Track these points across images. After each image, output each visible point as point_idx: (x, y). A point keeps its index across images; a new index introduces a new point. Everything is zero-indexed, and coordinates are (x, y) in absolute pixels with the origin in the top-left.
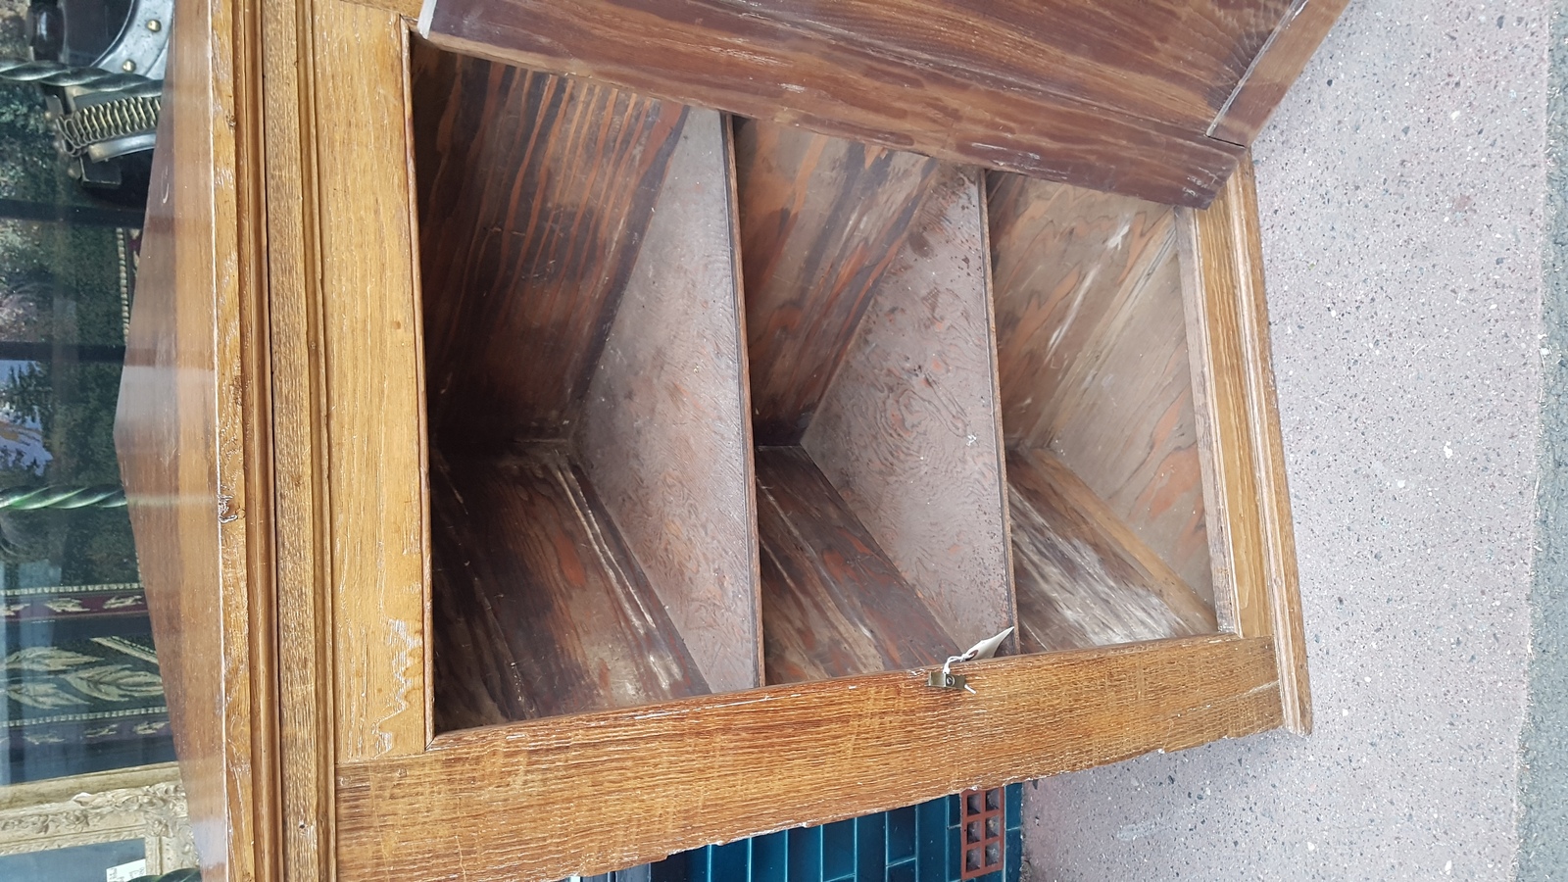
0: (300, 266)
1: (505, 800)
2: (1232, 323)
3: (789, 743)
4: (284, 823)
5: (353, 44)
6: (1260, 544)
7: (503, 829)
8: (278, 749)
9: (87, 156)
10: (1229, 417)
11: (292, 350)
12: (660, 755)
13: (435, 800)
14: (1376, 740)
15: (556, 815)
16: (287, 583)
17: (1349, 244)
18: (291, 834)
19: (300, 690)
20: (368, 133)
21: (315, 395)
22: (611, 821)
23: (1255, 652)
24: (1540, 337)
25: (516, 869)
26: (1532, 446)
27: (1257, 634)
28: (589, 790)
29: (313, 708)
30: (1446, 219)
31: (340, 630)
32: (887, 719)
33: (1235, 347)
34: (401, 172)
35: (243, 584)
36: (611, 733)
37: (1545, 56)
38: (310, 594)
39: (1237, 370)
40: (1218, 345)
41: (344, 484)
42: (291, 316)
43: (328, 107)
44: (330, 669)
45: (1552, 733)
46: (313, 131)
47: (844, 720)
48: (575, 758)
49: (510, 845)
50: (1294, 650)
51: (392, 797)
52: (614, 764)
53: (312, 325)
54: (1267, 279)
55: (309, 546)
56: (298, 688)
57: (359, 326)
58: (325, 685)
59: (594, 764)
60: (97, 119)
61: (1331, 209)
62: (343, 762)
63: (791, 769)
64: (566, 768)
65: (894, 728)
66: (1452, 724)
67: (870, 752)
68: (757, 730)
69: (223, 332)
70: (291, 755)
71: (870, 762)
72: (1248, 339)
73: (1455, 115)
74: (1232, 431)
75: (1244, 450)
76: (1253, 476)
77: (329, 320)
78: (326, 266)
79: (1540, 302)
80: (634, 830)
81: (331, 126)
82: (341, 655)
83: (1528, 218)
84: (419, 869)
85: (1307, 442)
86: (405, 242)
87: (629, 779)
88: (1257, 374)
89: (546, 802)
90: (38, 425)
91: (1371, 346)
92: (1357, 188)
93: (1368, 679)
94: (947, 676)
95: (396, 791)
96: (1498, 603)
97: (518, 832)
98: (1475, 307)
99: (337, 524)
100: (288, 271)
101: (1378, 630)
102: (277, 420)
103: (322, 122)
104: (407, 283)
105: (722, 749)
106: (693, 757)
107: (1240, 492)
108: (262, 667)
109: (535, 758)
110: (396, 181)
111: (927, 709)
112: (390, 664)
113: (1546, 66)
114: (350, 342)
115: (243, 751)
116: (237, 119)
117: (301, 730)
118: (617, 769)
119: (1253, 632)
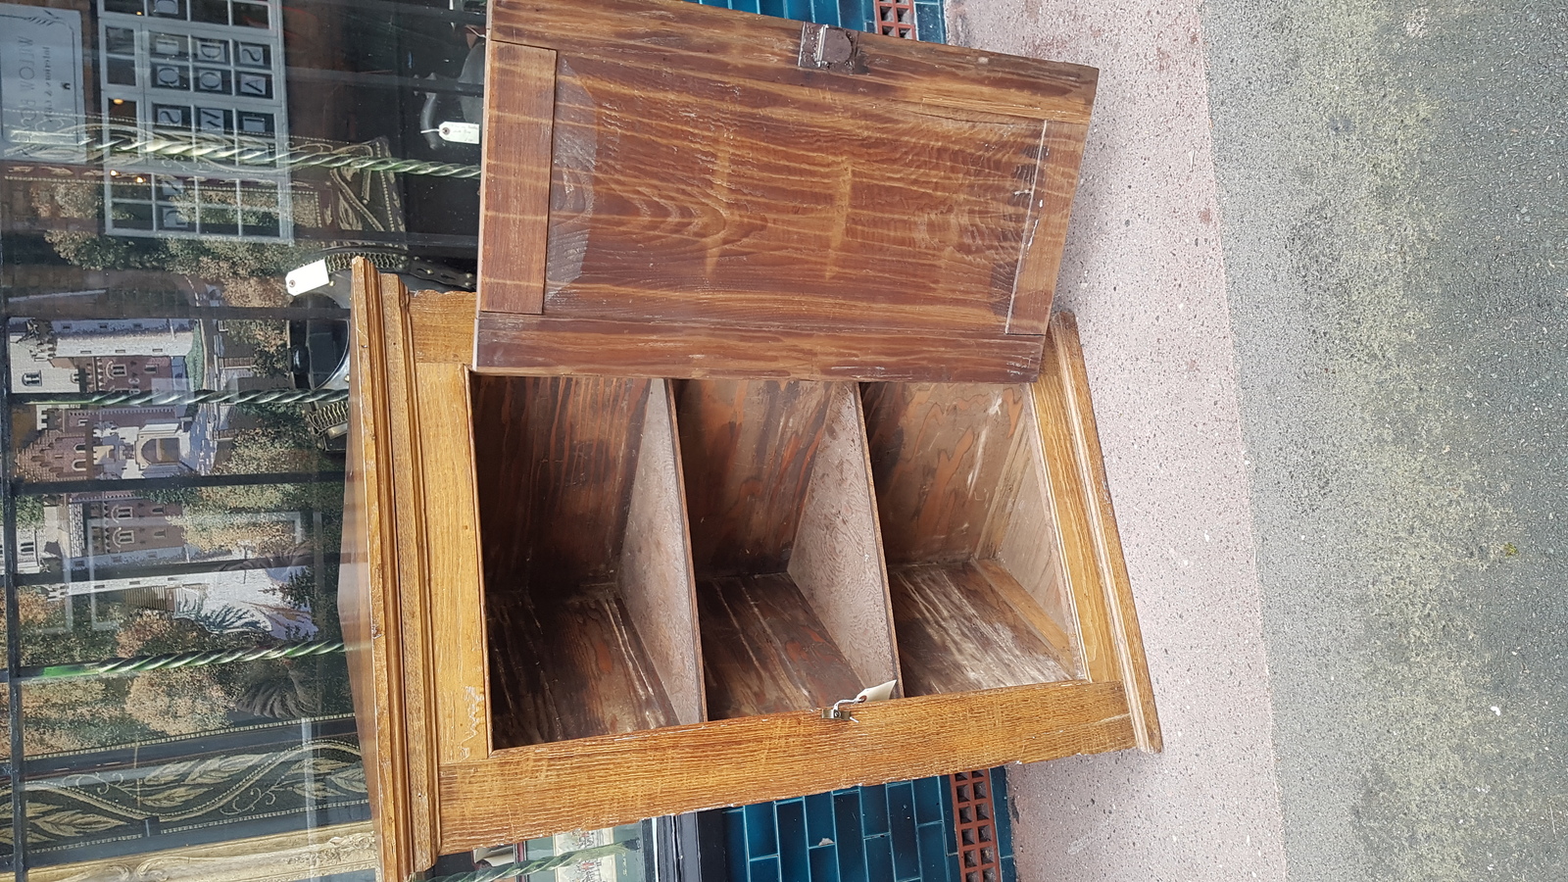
0: (412, 503)
1: (535, 786)
2: (1070, 460)
3: (718, 755)
4: (410, 794)
5: (438, 384)
6: (1105, 614)
7: (534, 802)
8: (406, 755)
9: (327, 435)
10: (1071, 526)
11: (409, 547)
12: (631, 762)
13: (495, 785)
14: (1198, 752)
15: (567, 795)
16: (408, 669)
17: (1137, 397)
18: (414, 799)
19: (417, 724)
20: (448, 429)
21: (421, 570)
23: (1104, 693)
24: (1243, 453)
25: (543, 824)
26: (1249, 529)
27: (1106, 679)
28: (585, 781)
29: (424, 734)
30: (1185, 377)
31: (439, 693)
32: (791, 740)
33: (1074, 476)
34: (467, 447)
35: (385, 669)
36: (599, 749)
37: (1222, 264)
38: (421, 674)
39: (1077, 492)
40: (1058, 475)
41: (439, 615)
42: (408, 530)
43: (426, 419)
44: (433, 714)
45: (1286, 731)
46: (418, 433)
47: (759, 740)
48: (577, 763)
49: (540, 811)
50: (1139, 691)
51: (470, 783)
52: (601, 767)
53: (419, 533)
54: (1098, 426)
55: (420, 648)
56: (416, 724)
57: (445, 530)
58: (431, 722)
59: (589, 766)
60: (331, 412)
61: (1126, 374)
62: (442, 764)
63: (721, 771)
64: (572, 768)
65: (797, 745)
66: (1236, 733)
67: (778, 760)
68: (697, 747)
69: (372, 543)
70: (413, 758)
71: (778, 767)
72: (1085, 469)
73: (1181, 306)
74: (1074, 536)
75: (1086, 548)
76: (1096, 566)
77: (429, 529)
78: (427, 501)
79: (1240, 429)
80: (616, 805)
81: (428, 427)
82: (440, 706)
83: (1226, 373)
84: (486, 823)
85: (1133, 538)
86: (470, 483)
87: (611, 775)
88: (1093, 494)
89: (559, 787)
90: (310, 610)
91: (1158, 467)
92: (1137, 359)
93: (1188, 707)
94: (835, 711)
95: (472, 779)
96: (1247, 641)
97: (544, 804)
98: (1207, 436)
99: (436, 636)
100: (405, 507)
101: (1188, 670)
102: (402, 584)
103: (423, 427)
104: (471, 504)
105: (673, 758)
106: (653, 763)
107: (1084, 578)
108: (396, 711)
109: (552, 763)
111: (822, 734)
112: (467, 711)
113: (1223, 271)
114: (440, 539)
115: (387, 754)
116: (376, 435)
117: (418, 746)
118: (603, 769)
119: (1102, 677)
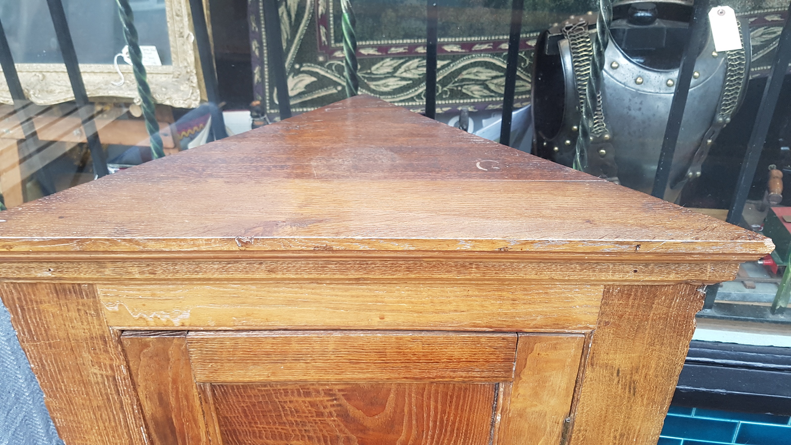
1: (84, 364)
4: (50, 262)
5: (571, 305)
7: (66, 362)
9: (562, 38)
11: (357, 270)
12: (120, 438)
13: (79, 330)
15: (78, 388)
18: (44, 265)
20: (509, 309)
22: (78, 413)
38: (199, 275)
41: (276, 289)
44: (154, 282)
48: (113, 398)
49: (57, 365)
51: (79, 310)
52: (112, 417)
57: (379, 299)
59: (111, 407)
64: (107, 394)
70: (93, 266)
84: (37, 322)
87: (104, 423)
89: (85, 384)
95: (83, 312)
97: (65, 369)
109: (111, 379)
110: (478, 322)
112: (161, 310)
114: (369, 294)
118: (109, 418)
